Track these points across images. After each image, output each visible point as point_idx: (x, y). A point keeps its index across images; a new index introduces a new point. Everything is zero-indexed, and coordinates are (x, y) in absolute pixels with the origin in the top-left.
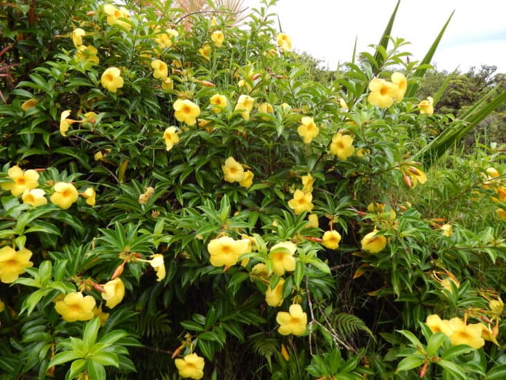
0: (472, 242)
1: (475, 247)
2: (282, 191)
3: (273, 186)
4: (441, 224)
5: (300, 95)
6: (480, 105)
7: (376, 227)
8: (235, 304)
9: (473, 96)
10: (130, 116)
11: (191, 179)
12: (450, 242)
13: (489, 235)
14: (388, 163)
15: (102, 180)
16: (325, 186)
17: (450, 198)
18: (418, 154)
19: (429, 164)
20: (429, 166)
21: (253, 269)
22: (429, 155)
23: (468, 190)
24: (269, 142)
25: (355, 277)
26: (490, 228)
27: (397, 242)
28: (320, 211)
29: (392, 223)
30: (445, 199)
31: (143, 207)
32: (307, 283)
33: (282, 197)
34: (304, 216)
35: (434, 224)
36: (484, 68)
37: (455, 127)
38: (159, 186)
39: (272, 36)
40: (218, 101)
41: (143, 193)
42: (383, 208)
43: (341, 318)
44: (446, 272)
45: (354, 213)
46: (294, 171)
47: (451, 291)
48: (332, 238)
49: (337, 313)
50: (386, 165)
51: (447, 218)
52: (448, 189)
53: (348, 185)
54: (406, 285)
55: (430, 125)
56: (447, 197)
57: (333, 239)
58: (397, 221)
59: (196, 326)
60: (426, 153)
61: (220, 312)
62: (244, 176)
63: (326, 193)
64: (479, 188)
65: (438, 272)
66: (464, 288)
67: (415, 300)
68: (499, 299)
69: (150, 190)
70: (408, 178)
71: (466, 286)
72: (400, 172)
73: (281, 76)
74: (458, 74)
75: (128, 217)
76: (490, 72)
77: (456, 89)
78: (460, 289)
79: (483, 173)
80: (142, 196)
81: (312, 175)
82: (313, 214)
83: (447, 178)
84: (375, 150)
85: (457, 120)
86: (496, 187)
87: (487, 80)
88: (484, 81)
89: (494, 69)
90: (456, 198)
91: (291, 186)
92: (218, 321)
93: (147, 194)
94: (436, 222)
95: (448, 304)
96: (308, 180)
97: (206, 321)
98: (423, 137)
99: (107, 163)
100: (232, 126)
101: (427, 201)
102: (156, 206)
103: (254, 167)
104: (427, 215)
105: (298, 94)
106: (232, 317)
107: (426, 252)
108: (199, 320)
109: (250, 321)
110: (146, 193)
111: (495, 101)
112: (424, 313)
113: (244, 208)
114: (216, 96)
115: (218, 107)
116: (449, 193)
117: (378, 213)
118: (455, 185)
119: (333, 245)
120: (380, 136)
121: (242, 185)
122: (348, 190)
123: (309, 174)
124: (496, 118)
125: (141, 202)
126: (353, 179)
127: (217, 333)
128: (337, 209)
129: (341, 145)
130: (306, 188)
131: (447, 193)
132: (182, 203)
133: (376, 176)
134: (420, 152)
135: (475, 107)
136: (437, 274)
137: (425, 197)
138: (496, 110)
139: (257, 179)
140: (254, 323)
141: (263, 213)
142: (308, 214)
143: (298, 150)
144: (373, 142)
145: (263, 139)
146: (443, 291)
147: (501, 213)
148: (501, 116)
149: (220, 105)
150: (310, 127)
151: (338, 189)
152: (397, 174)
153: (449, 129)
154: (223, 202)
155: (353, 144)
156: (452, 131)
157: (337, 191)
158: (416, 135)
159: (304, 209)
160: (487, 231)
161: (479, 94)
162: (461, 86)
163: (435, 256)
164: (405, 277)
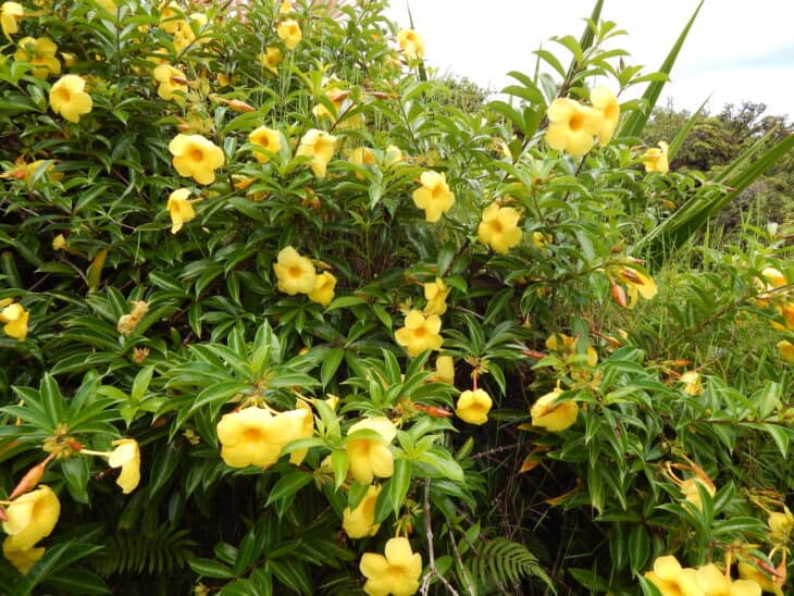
0: (739, 410)
1: (745, 420)
2: (388, 310)
3: (373, 301)
4: (681, 371)
5: (425, 132)
6: (741, 165)
7: (558, 382)
8: (297, 524)
9: (730, 150)
10: (109, 169)
11: (219, 286)
12: (697, 407)
13: (771, 396)
14: (583, 259)
15: (60, 288)
16: (469, 301)
17: (697, 322)
18: (640, 243)
19: (659, 261)
20: (661, 264)
21: (324, 463)
22: (660, 244)
23: (731, 309)
24: (365, 220)
25: (523, 470)
26: (774, 385)
27: (598, 412)
28: (457, 349)
29: (588, 377)
30: (688, 324)
31: (122, 339)
32: (427, 490)
33: (388, 322)
34: (425, 358)
35: (668, 371)
36: (746, 107)
37: (705, 196)
38: (154, 300)
39: (389, 34)
40: (265, 141)
41: (127, 311)
42: (573, 346)
43: (496, 548)
44: (689, 465)
45: (521, 352)
46: (411, 274)
47: (700, 506)
48: (475, 405)
49: (489, 537)
50: (581, 264)
51: (692, 359)
52: (694, 306)
53: (511, 300)
54: (614, 492)
55: (663, 193)
56: (692, 321)
57: (477, 406)
58: (597, 373)
59: (219, 567)
60: (655, 240)
61: (266, 540)
62: (315, 282)
63: (468, 316)
64: (749, 304)
65: (676, 465)
66: (725, 497)
67: (633, 517)
68: (786, 509)
69: (140, 307)
70: (620, 291)
71: (727, 492)
72: (606, 277)
73: (384, 94)
74: (705, 116)
75: (87, 361)
76: (756, 113)
77: (702, 139)
78: (716, 499)
79: (756, 279)
80: (124, 319)
81: (444, 282)
82: (444, 354)
83: (692, 287)
84: (560, 235)
85: (709, 183)
86: (781, 303)
87: (751, 126)
88: (746, 128)
89: (763, 108)
90: (708, 323)
91: (403, 300)
92: (262, 557)
93: (134, 315)
94: (672, 368)
95: (693, 529)
96: (436, 291)
97: (239, 557)
98: (650, 213)
99: (75, 256)
100: (291, 187)
101: (656, 328)
102: (146, 339)
103: (338, 266)
104: (655, 354)
105: (420, 130)
106: (290, 549)
107: (653, 426)
108: (225, 556)
109: (323, 557)
110: (134, 313)
111: (764, 159)
112: (648, 539)
113: (318, 341)
114: (262, 130)
115: (264, 152)
116: (695, 313)
117: (565, 355)
118: (705, 300)
119: (478, 418)
120: (568, 208)
121: (314, 298)
122: (512, 309)
123: (439, 281)
124: (764, 186)
125: (122, 330)
126: (520, 288)
127: (256, 583)
128: (488, 346)
129: (497, 226)
130: (433, 307)
131: (691, 313)
132: (199, 332)
133: (561, 284)
134: (644, 239)
135: (731, 168)
136: (673, 468)
137: (654, 321)
138: (765, 174)
139: (342, 288)
140: (330, 562)
141: (353, 351)
142: (435, 354)
143: (424, 235)
144: (558, 220)
145: (355, 214)
146: (683, 505)
147: (786, 348)
148: (771, 182)
149: (268, 149)
150: (436, 191)
151: (493, 307)
152: (600, 281)
153: (695, 200)
154: (261, 334)
155: (518, 225)
156: (699, 201)
157: (491, 310)
158: (638, 209)
159: (425, 348)
160: (768, 390)
161: (738, 147)
162: (710, 135)
163: (670, 433)
164: (613, 478)
